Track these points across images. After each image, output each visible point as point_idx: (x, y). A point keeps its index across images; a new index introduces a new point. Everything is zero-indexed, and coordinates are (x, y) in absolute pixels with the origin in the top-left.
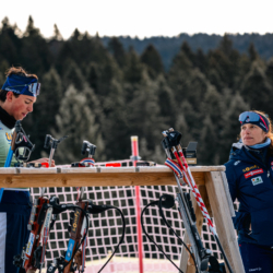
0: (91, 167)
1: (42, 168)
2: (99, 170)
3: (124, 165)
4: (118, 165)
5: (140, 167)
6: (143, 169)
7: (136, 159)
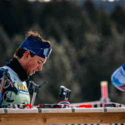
0: (67, 108)
1: (26, 109)
2: (73, 110)
3: (96, 106)
4: (90, 106)
5: (108, 108)
6: (110, 109)
7: (105, 101)
